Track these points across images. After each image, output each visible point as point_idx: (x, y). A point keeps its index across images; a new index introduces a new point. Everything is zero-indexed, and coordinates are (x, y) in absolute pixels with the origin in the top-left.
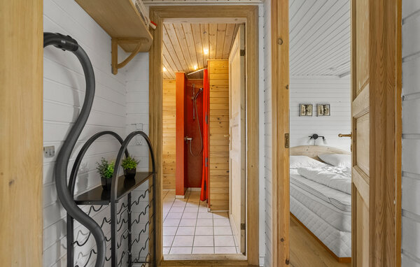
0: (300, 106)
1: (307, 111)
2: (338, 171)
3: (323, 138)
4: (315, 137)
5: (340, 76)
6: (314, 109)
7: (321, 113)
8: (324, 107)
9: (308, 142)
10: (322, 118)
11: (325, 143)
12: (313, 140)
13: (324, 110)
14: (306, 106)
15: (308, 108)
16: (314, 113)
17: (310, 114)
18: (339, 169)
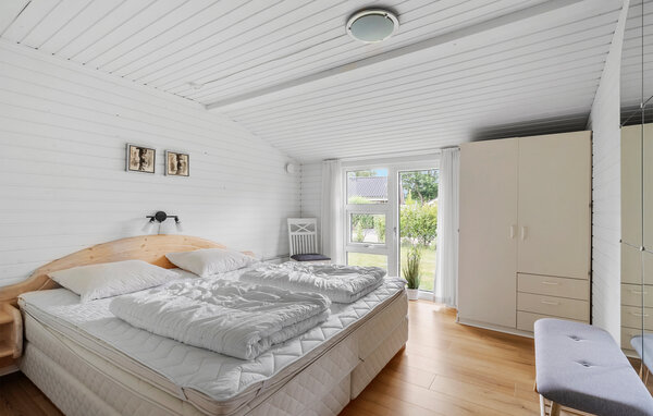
0: (127, 147)
1: (142, 161)
2: (204, 291)
3: (176, 219)
4: (160, 217)
5: (207, 106)
6: (159, 159)
7: (172, 169)
8: (178, 159)
9: (144, 229)
10: (173, 180)
11: (179, 229)
12: (156, 223)
13: (179, 165)
14: (142, 151)
15: (146, 156)
16: (159, 168)
17: (151, 169)
18: (205, 285)
